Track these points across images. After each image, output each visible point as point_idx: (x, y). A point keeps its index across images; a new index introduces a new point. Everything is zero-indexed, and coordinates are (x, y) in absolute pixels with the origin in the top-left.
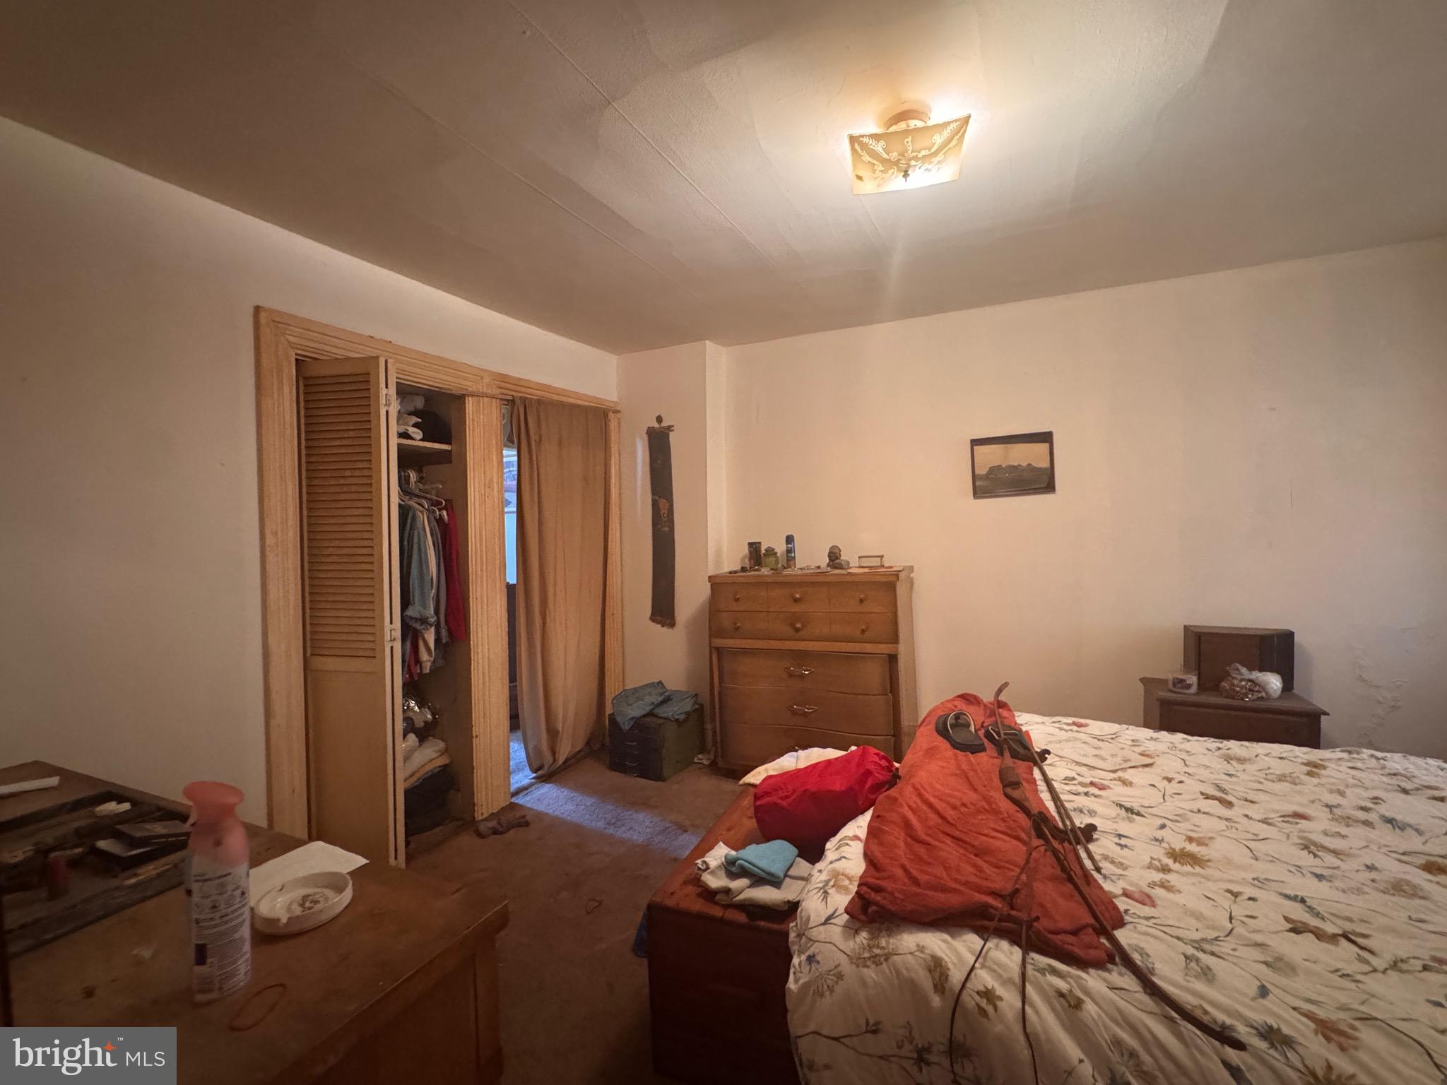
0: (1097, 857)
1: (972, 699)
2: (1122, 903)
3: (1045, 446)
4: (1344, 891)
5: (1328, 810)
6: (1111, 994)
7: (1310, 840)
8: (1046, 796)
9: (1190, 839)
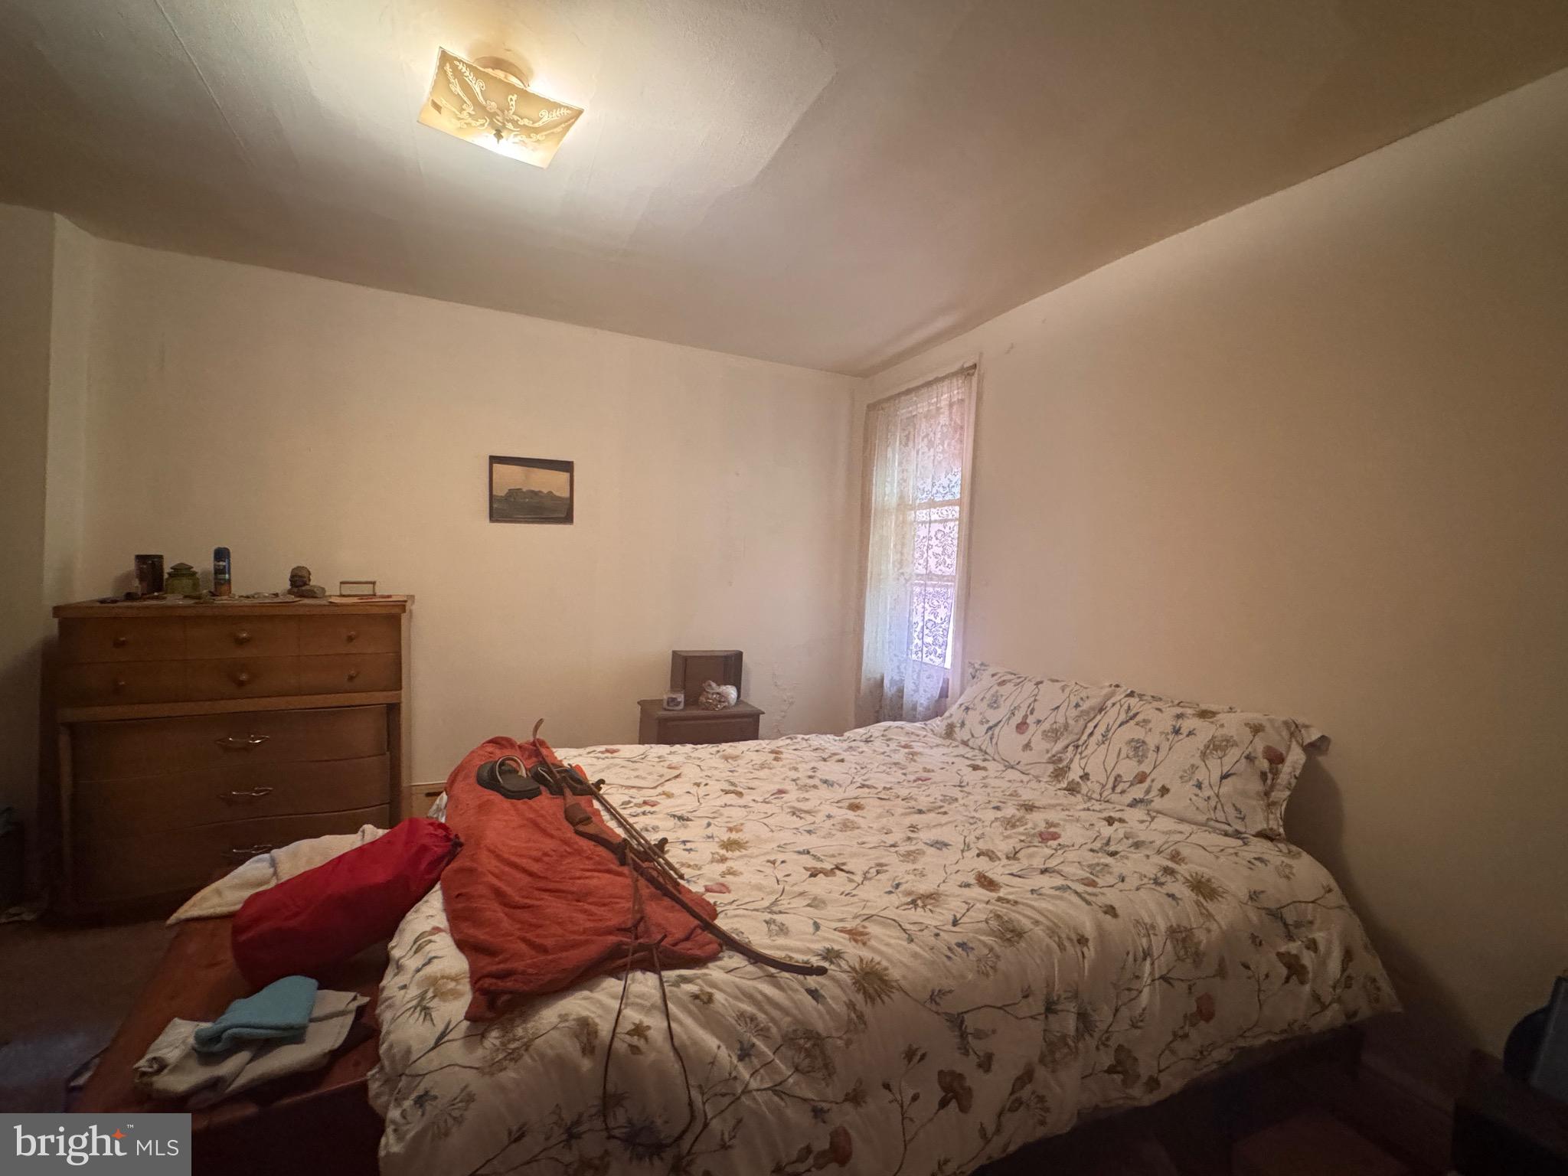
0: (677, 866)
1: (504, 742)
2: (710, 898)
3: (565, 476)
4: (824, 838)
5: (794, 783)
6: (729, 977)
7: (794, 808)
8: (612, 824)
9: (730, 830)
